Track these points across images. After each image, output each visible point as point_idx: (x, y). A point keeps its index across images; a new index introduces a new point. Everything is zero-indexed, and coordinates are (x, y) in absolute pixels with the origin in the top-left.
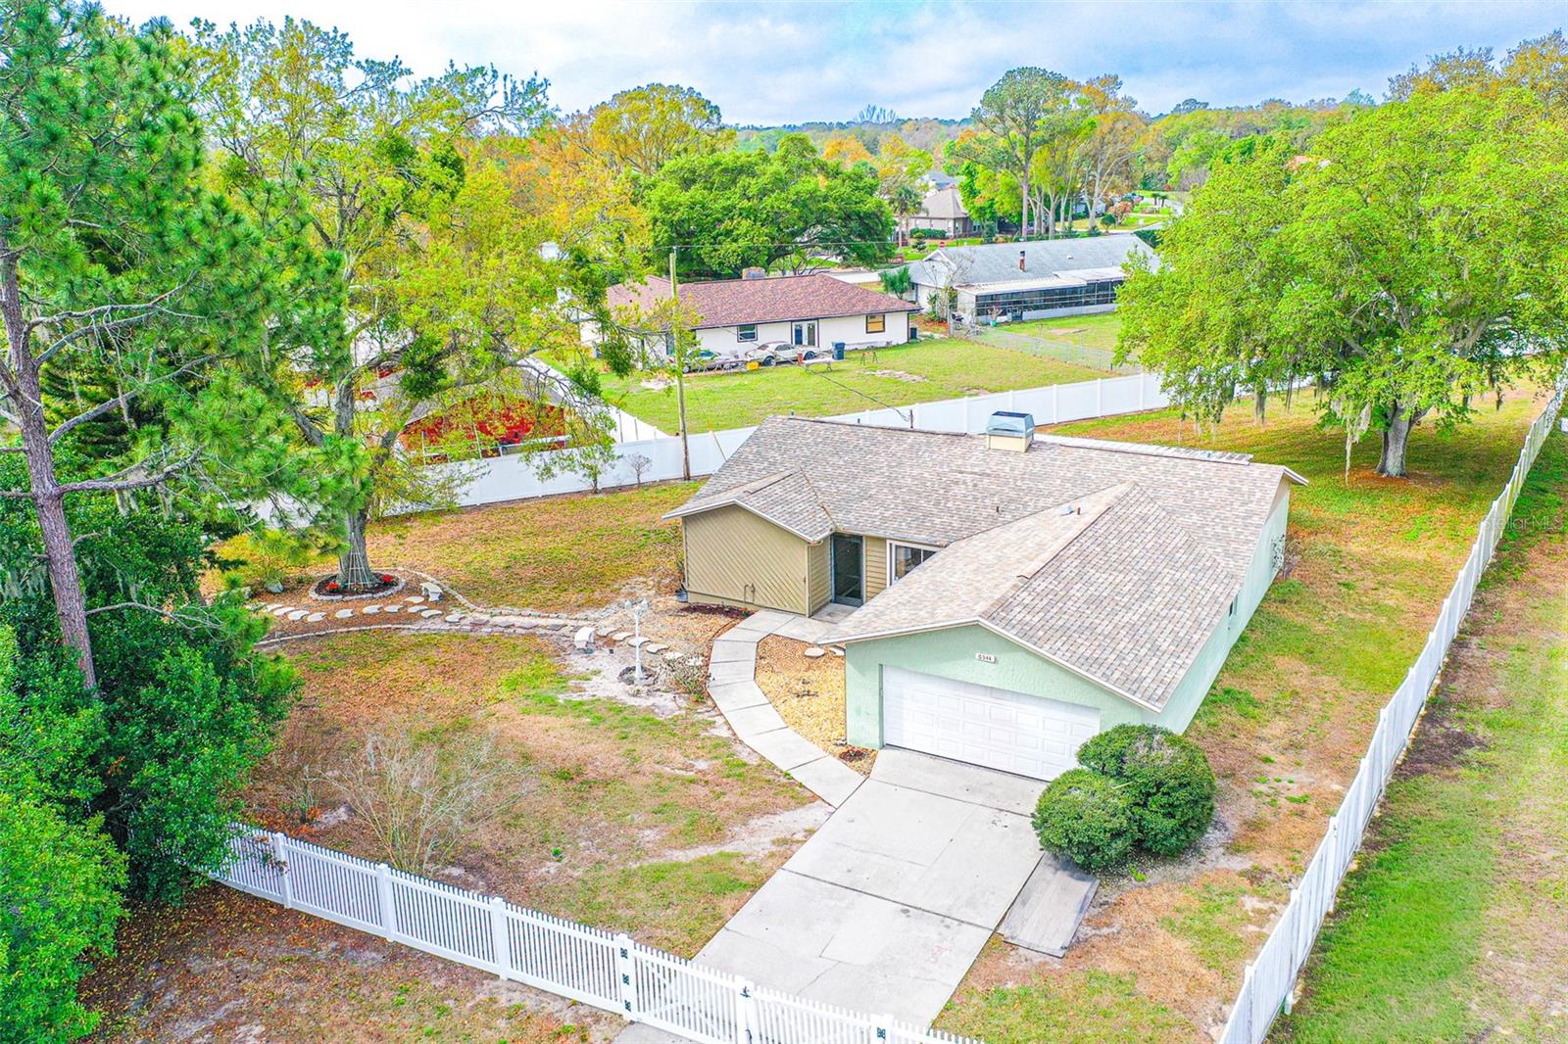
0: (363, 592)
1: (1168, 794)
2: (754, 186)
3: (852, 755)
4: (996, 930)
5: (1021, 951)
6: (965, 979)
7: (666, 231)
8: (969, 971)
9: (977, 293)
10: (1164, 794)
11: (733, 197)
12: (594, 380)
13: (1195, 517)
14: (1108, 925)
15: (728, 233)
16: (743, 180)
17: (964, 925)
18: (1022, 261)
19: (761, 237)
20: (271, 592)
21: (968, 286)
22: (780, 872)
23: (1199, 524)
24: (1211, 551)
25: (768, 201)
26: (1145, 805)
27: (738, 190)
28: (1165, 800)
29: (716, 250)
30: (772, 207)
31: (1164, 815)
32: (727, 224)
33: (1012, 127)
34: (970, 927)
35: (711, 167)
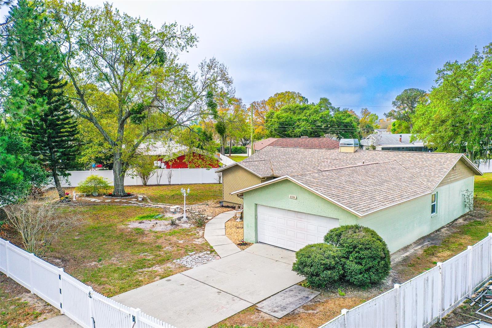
0: (119, 196)
1: (359, 252)
2: (308, 112)
3: (243, 244)
4: (256, 304)
5: (262, 314)
6: (225, 320)
7: (278, 125)
8: (229, 318)
9: (381, 147)
10: (356, 252)
11: (302, 116)
12: (211, 135)
13: (417, 170)
14: (313, 309)
15: (298, 126)
16: (305, 111)
17: (242, 300)
18: (401, 139)
19: (309, 128)
20: (93, 196)
21: (380, 145)
22: (179, 274)
23: (418, 172)
24: (421, 180)
25: (312, 117)
26: (347, 258)
27: (303, 114)
28: (357, 255)
29: (294, 131)
30: (313, 119)
31: (356, 263)
32: (298, 123)
33: (406, 107)
34: (244, 301)
35: (296, 107)
